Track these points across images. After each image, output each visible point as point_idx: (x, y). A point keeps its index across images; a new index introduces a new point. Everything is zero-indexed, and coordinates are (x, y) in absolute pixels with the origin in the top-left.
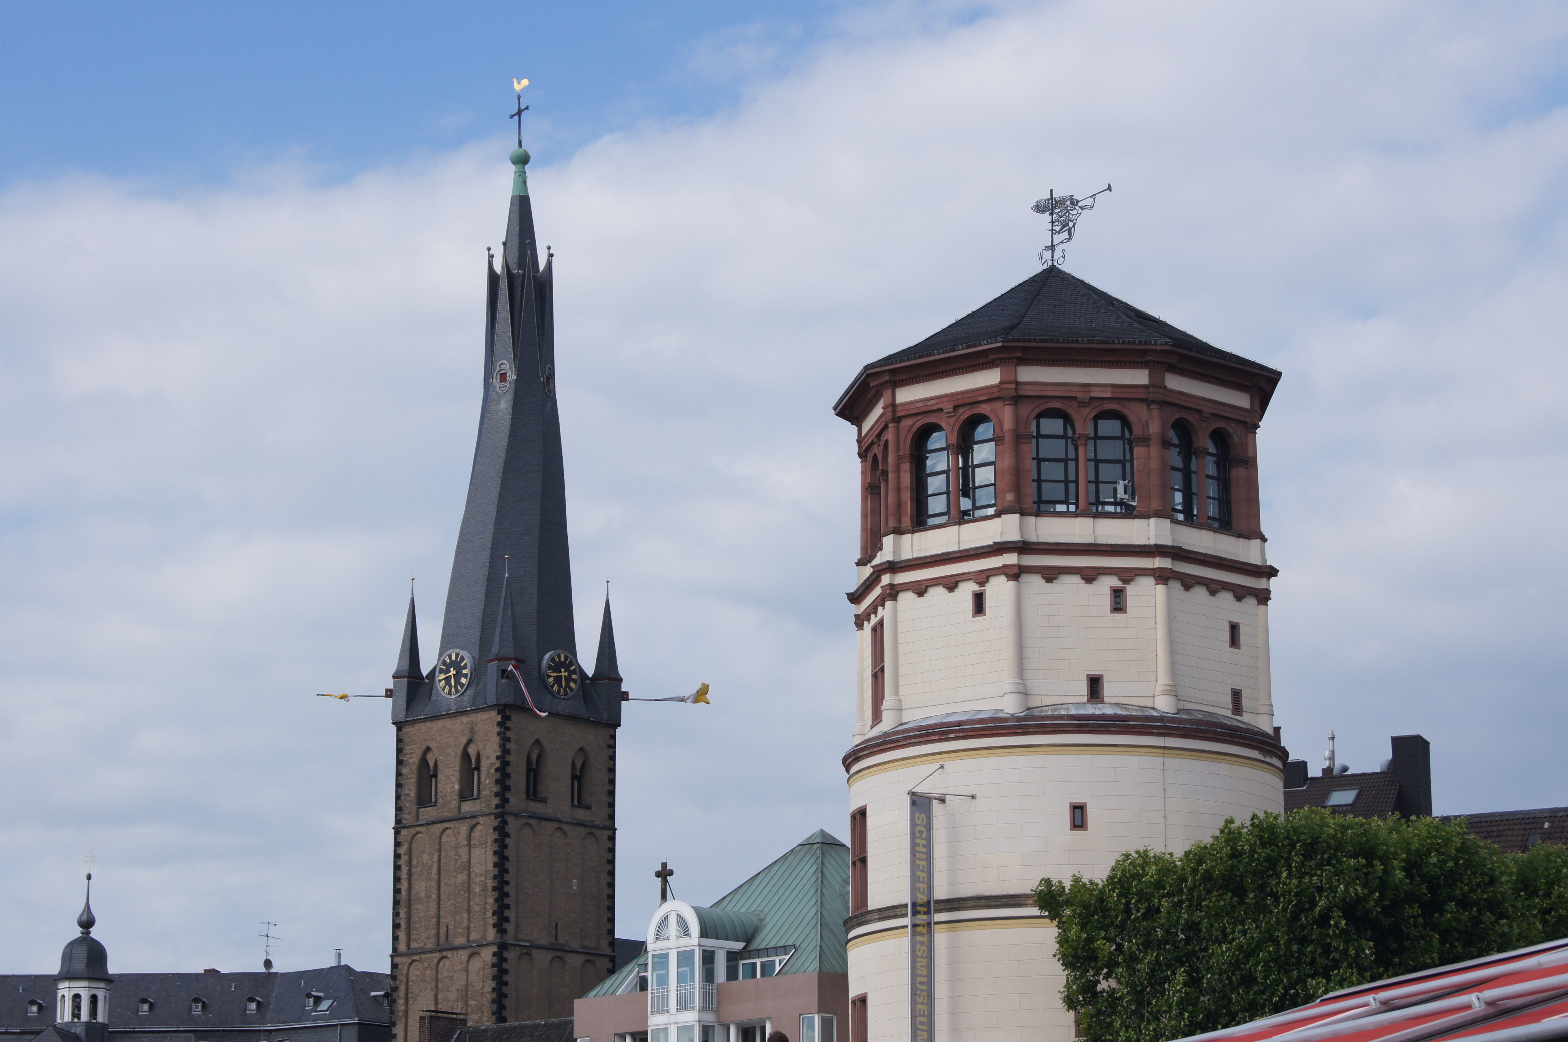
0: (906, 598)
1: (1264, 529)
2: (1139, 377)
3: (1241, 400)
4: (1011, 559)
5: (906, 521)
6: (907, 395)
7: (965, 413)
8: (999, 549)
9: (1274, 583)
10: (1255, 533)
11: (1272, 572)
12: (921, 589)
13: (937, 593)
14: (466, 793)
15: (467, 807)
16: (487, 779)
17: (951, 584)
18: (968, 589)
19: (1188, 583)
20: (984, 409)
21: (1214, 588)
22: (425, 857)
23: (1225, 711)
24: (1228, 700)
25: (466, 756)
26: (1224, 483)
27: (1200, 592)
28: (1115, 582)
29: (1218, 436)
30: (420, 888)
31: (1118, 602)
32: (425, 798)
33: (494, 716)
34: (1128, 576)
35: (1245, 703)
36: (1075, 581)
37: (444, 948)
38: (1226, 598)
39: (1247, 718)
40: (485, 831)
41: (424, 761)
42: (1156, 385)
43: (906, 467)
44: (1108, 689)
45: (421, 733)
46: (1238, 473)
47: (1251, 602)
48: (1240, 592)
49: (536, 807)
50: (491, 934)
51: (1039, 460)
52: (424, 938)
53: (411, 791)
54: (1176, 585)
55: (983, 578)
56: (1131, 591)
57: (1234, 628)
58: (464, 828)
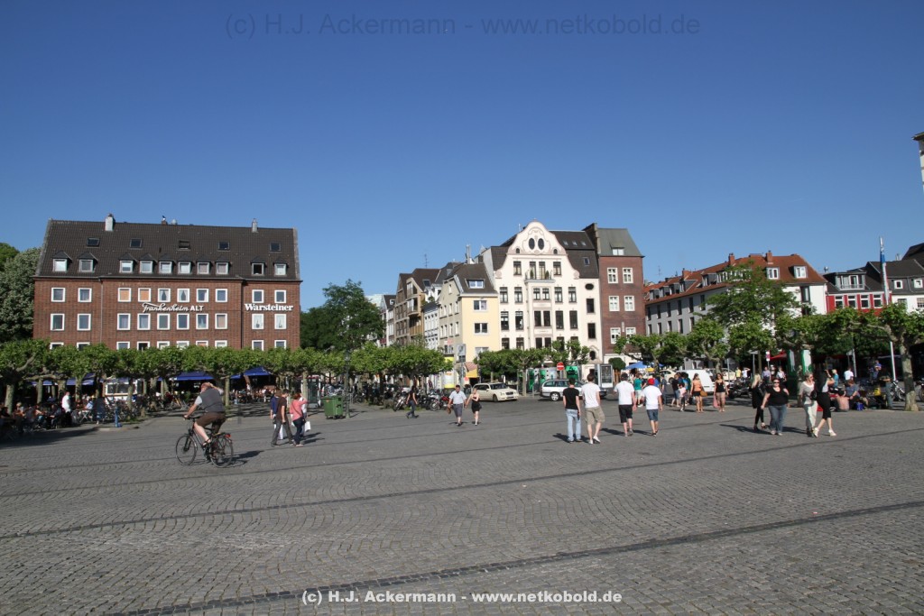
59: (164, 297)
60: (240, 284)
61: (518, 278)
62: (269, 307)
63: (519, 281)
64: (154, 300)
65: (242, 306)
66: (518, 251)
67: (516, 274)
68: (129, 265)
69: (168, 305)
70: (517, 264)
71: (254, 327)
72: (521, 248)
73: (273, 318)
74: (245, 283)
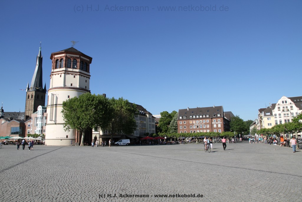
0: (54, 75)
1: (90, 72)
2: (78, 56)
3: (88, 60)
4: (64, 72)
5: (55, 68)
6: (56, 56)
7: (61, 58)
8: (63, 71)
9: (90, 77)
10: (89, 72)
11: (90, 76)
12: (55, 75)
13: (57, 75)
14: (32, 98)
15: (32, 99)
16: (34, 97)
17: (58, 74)
18: (60, 75)
19: (82, 76)
20: (63, 58)
21: (84, 76)
22: (28, 103)
23: (84, 88)
24: (85, 87)
25: (32, 95)
26: (86, 67)
27: (83, 77)
28: (74, 75)
29: (86, 63)
30: (28, 105)
31: (74, 77)
32: (28, 98)
33: (34, 92)
34: (76, 75)
35: (87, 87)
36: (71, 75)
37: (29, 110)
38: (85, 78)
39: (87, 89)
40: (33, 101)
41: (28, 95)
42: (80, 57)
43: (55, 63)
44: (73, 85)
45: (28, 93)
46: (88, 67)
47: (88, 78)
48: (87, 77)
49: (38, 99)
50: (33, 109)
51: (68, 63)
52: (28, 109)
53: (27, 97)
54: (80, 76)
55: (61, 74)
56: (76, 76)
57: (86, 81)
58: (31, 101)
59: (198, 122)
60: (211, 119)
61: (279, 111)
62: (217, 123)
63: (280, 112)
64: (196, 123)
65: (212, 123)
66: (279, 104)
67: (279, 110)
68: (191, 117)
69: (198, 124)
70: (279, 108)
71: (214, 127)
72: (280, 104)
73: (218, 125)
74: (212, 118)
